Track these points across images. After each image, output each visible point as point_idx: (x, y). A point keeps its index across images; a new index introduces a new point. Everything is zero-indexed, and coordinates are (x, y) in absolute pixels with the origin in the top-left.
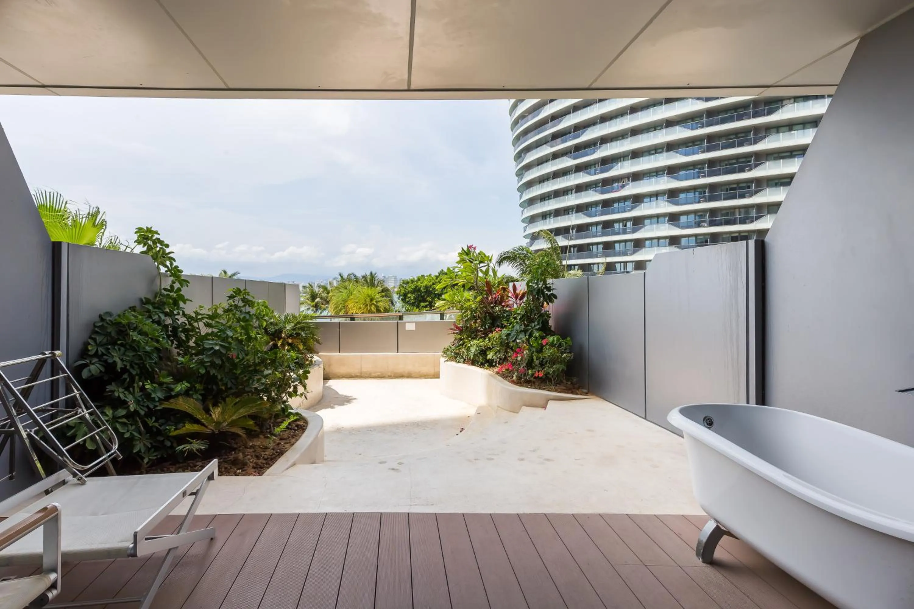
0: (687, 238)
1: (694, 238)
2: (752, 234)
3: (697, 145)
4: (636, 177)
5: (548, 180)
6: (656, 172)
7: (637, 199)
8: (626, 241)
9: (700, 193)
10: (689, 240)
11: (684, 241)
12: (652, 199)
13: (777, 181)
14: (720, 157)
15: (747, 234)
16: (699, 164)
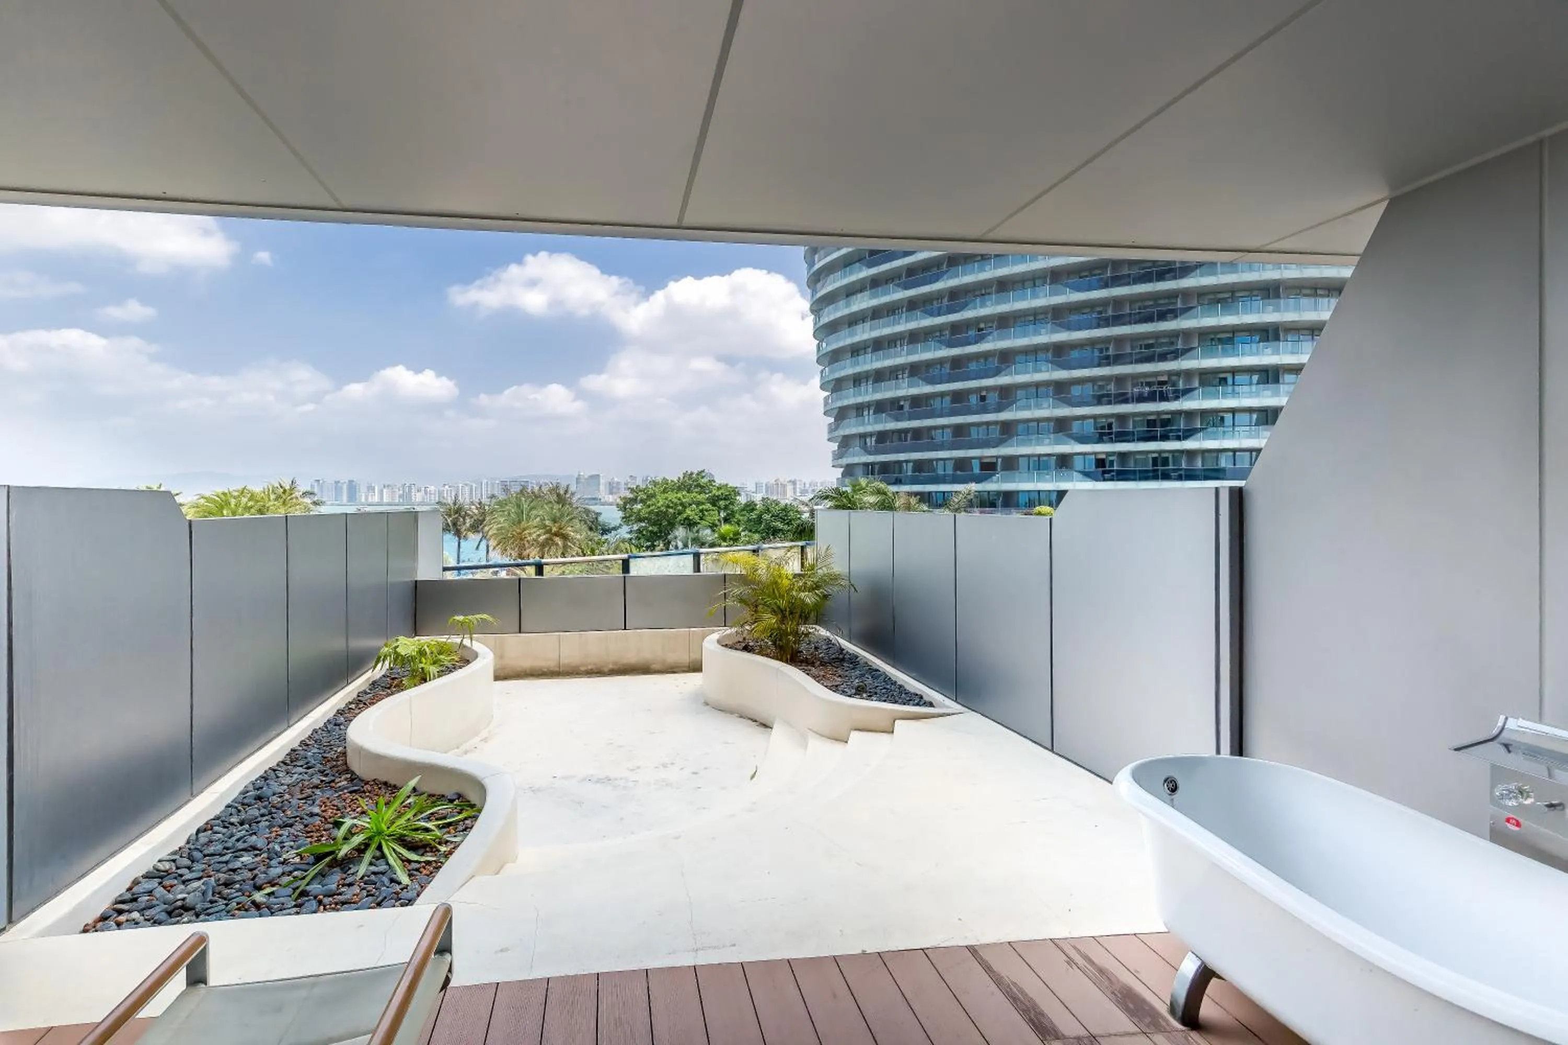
0: (1080, 422)
1: (1092, 420)
2: (1178, 416)
3: (1095, 275)
4: (1004, 322)
5: (863, 322)
6: (1034, 317)
7: (1006, 358)
8: (988, 424)
9: (1101, 351)
10: (1083, 423)
11: (1076, 427)
12: (1028, 357)
13: (1212, 336)
14: (1132, 295)
15: (1169, 416)
16: (1099, 305)
